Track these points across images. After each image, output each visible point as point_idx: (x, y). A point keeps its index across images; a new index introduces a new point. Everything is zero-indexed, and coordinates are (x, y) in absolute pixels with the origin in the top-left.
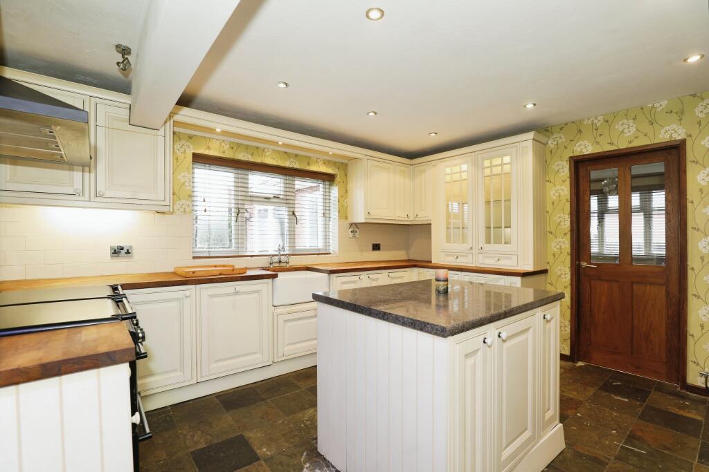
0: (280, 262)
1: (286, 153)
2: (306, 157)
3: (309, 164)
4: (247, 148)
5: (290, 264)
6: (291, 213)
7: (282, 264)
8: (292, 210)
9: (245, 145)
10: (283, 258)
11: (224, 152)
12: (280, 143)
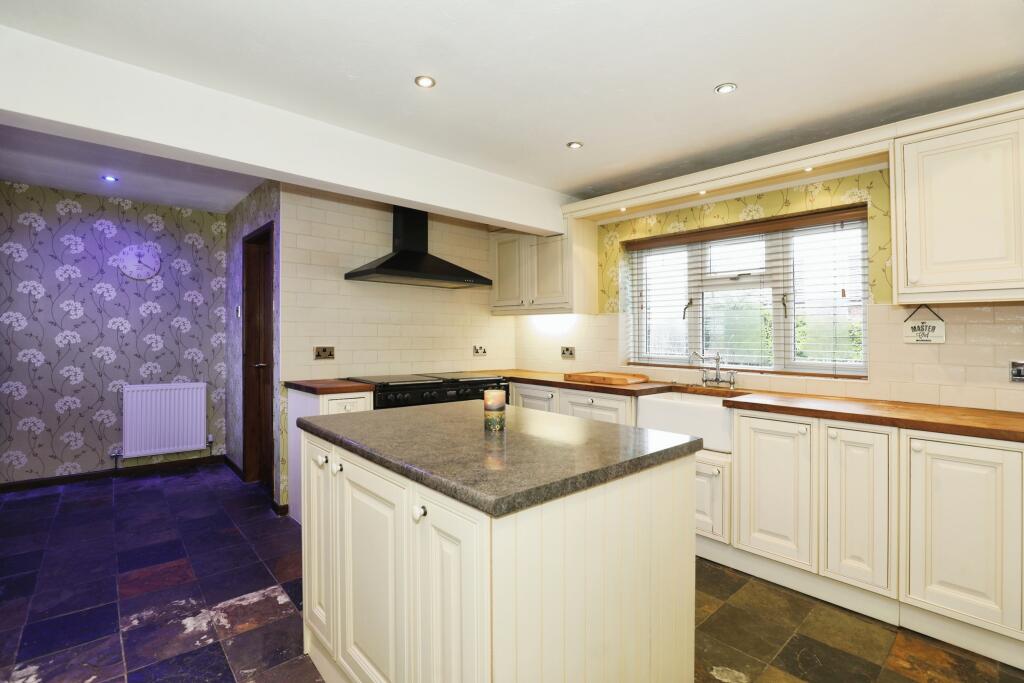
0: (717, 380)
1: (738, 199)
2: (781, 191)
3: (787, 203)
4: (677, 214)
5: (736, 386)
6: (780, 298)
7: (721, 385)
8: (781, 291)
9: (675, 211)
10: (724, 375)
11: (650, 231)
12: (703, 193)
